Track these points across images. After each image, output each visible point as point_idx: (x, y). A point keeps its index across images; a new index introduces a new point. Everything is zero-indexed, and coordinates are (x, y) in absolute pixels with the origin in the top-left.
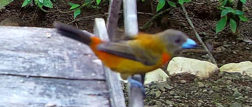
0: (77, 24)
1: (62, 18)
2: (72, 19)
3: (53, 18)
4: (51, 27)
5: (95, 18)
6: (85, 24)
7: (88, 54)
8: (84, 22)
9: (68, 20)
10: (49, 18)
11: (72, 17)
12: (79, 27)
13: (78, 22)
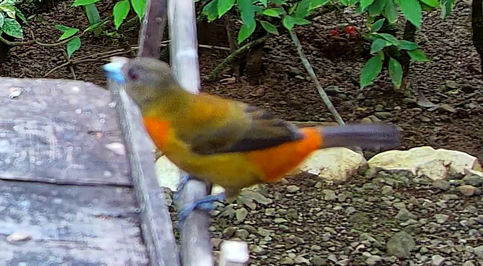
0: (75, 70)
1: (43, 57)
2: (63, 60)
3: (25, 57)
4: (21, 76)
6: (91, 68)
7: (98, 132)
8: (88, 66)
9: (54, 61)
11: (63, 55)
12: (77, 75)
13: (76, 64)
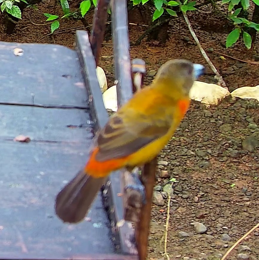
0: (54, 38)
1: (35, 30)
2: (47, 32)
3: (24, 30)
4: (22, 42)
5: (76, 31)
6: (64, 37)
7: (68, 75)
8: (62, 36)
9: (42, 33)
10: (20, 31)
11: (48, 29)
12: (56, 41)
13: (55, 35)
